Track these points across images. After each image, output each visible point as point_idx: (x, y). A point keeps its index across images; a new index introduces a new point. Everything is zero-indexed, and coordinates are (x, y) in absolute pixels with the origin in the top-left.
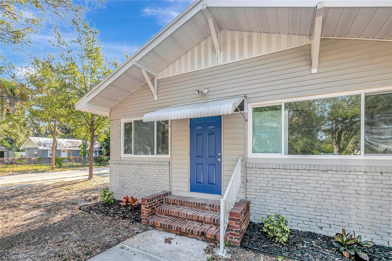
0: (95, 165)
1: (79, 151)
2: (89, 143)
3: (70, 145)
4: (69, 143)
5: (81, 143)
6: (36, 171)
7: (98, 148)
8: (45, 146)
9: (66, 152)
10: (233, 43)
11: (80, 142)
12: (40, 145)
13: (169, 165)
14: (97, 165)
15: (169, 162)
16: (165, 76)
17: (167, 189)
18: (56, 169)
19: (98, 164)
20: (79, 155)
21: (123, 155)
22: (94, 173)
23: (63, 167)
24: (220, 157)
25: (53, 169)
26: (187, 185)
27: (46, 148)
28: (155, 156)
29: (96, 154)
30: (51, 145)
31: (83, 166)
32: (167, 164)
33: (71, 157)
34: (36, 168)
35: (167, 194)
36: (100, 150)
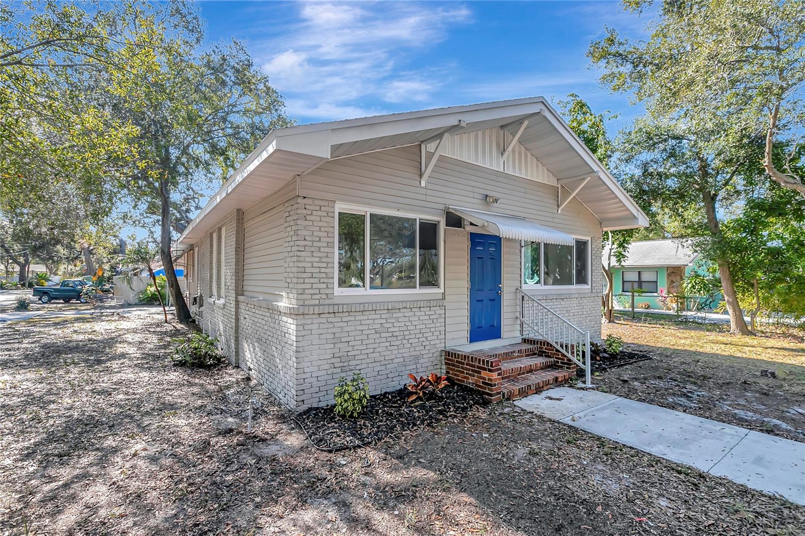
24: (501, 289)
26: (466, 334)
28: (418, 291)
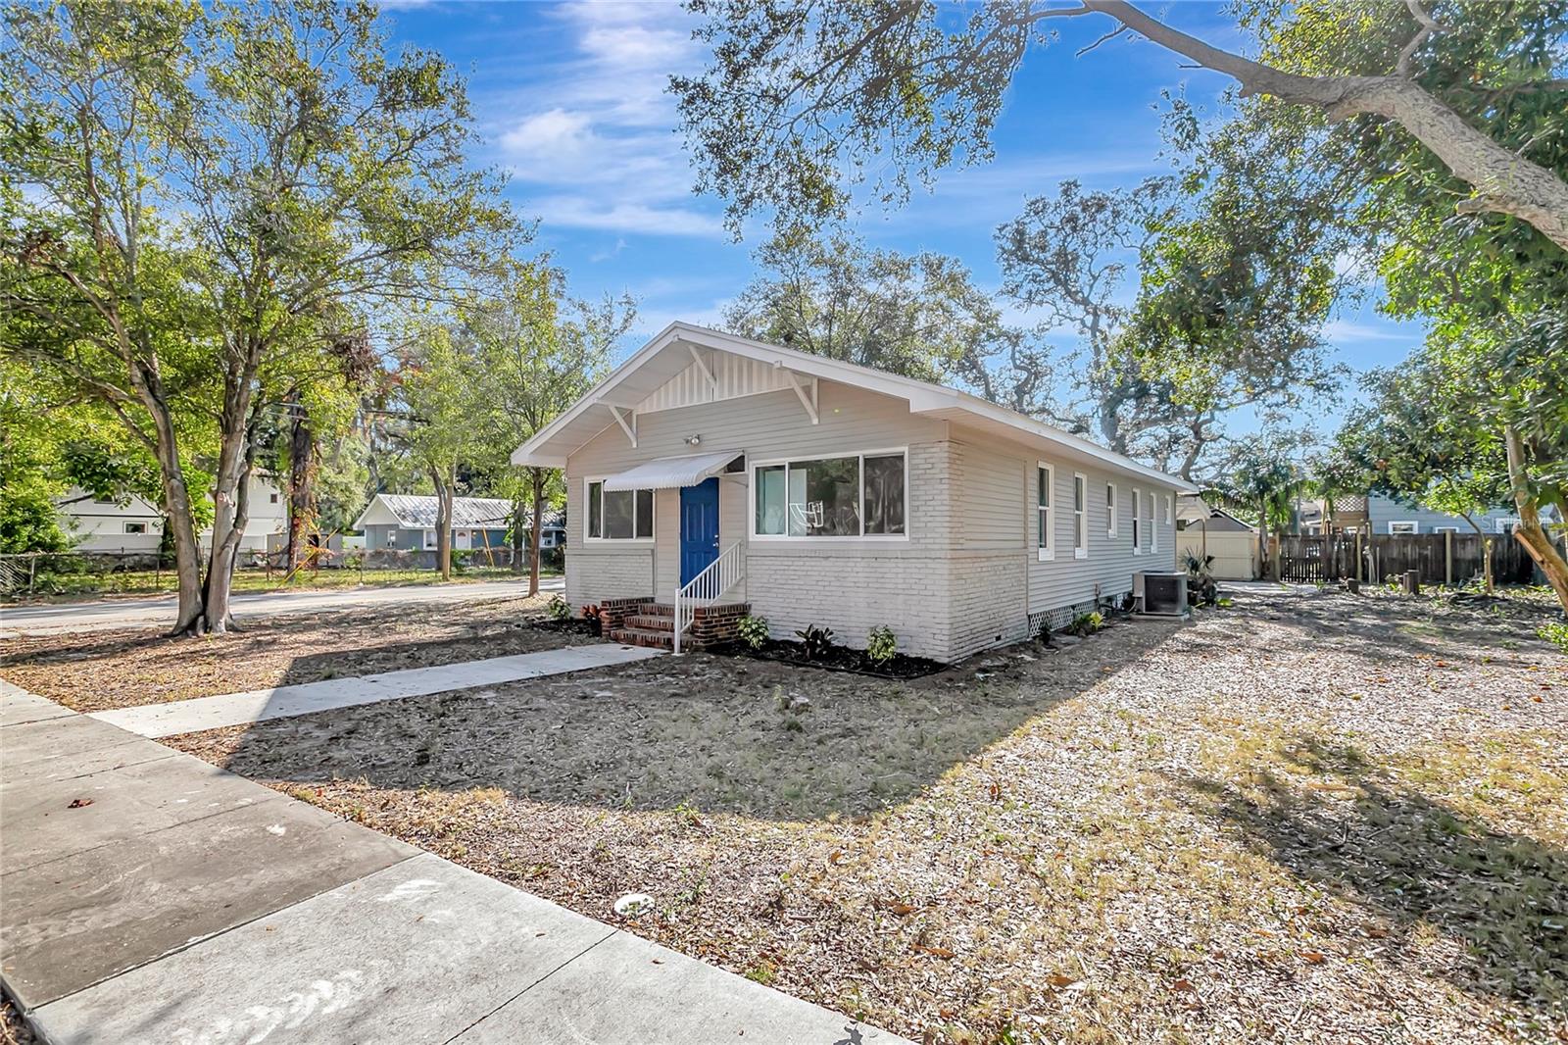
0: (545, 572)
1: (504, 532)
2: (529, 509)
3: (477, 514)
4: (475, 509)
5: (508, 508)
6: (411, 584)
7: (555, 524)
8: (416, 520)
9: (469, 536)
10: (731, 369)
11: (506, 506)
12: (404, 518)
13: (653, 555)
14: (549, 572)
15: (653, 551)
16: (655, 409)
17: (649, 594)
18: (452, 580)
19: (552, 569)
20: (504, 544)
21: (588, 540)
22: (540, 587)
23: (468, 575)
24: (717, 540)
25: (445, 578)
27: (418, 525)
28: (635, 541)
29: (549, 542)
30: (434, 518)
31: (514, 575)
32: (649, 552)
33: (485, 550)
34: (408, 576)
35: (645, 600)
36: (560, 529)
